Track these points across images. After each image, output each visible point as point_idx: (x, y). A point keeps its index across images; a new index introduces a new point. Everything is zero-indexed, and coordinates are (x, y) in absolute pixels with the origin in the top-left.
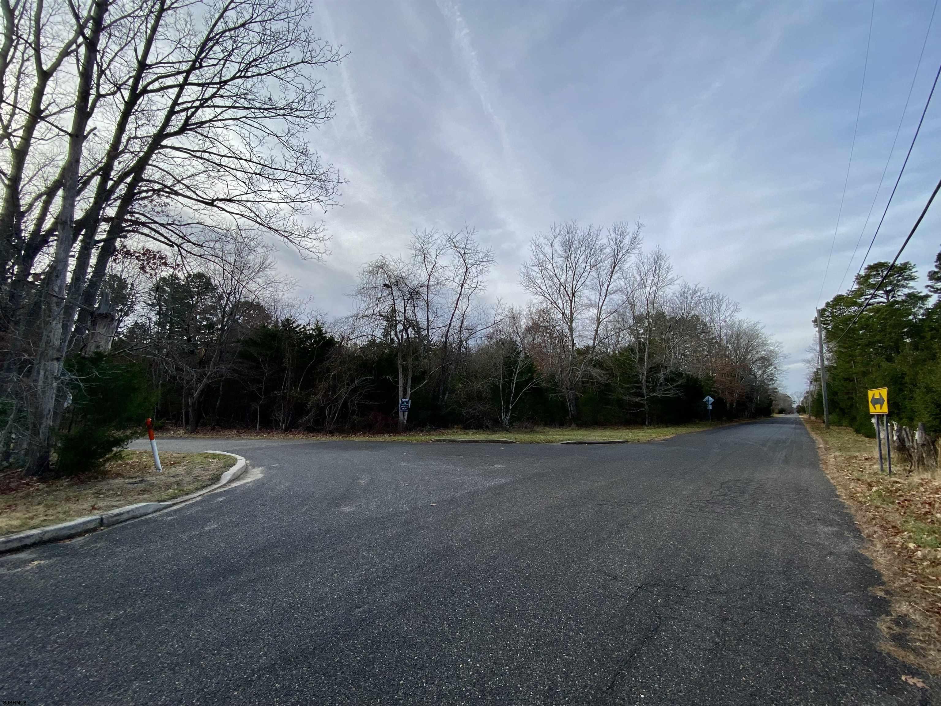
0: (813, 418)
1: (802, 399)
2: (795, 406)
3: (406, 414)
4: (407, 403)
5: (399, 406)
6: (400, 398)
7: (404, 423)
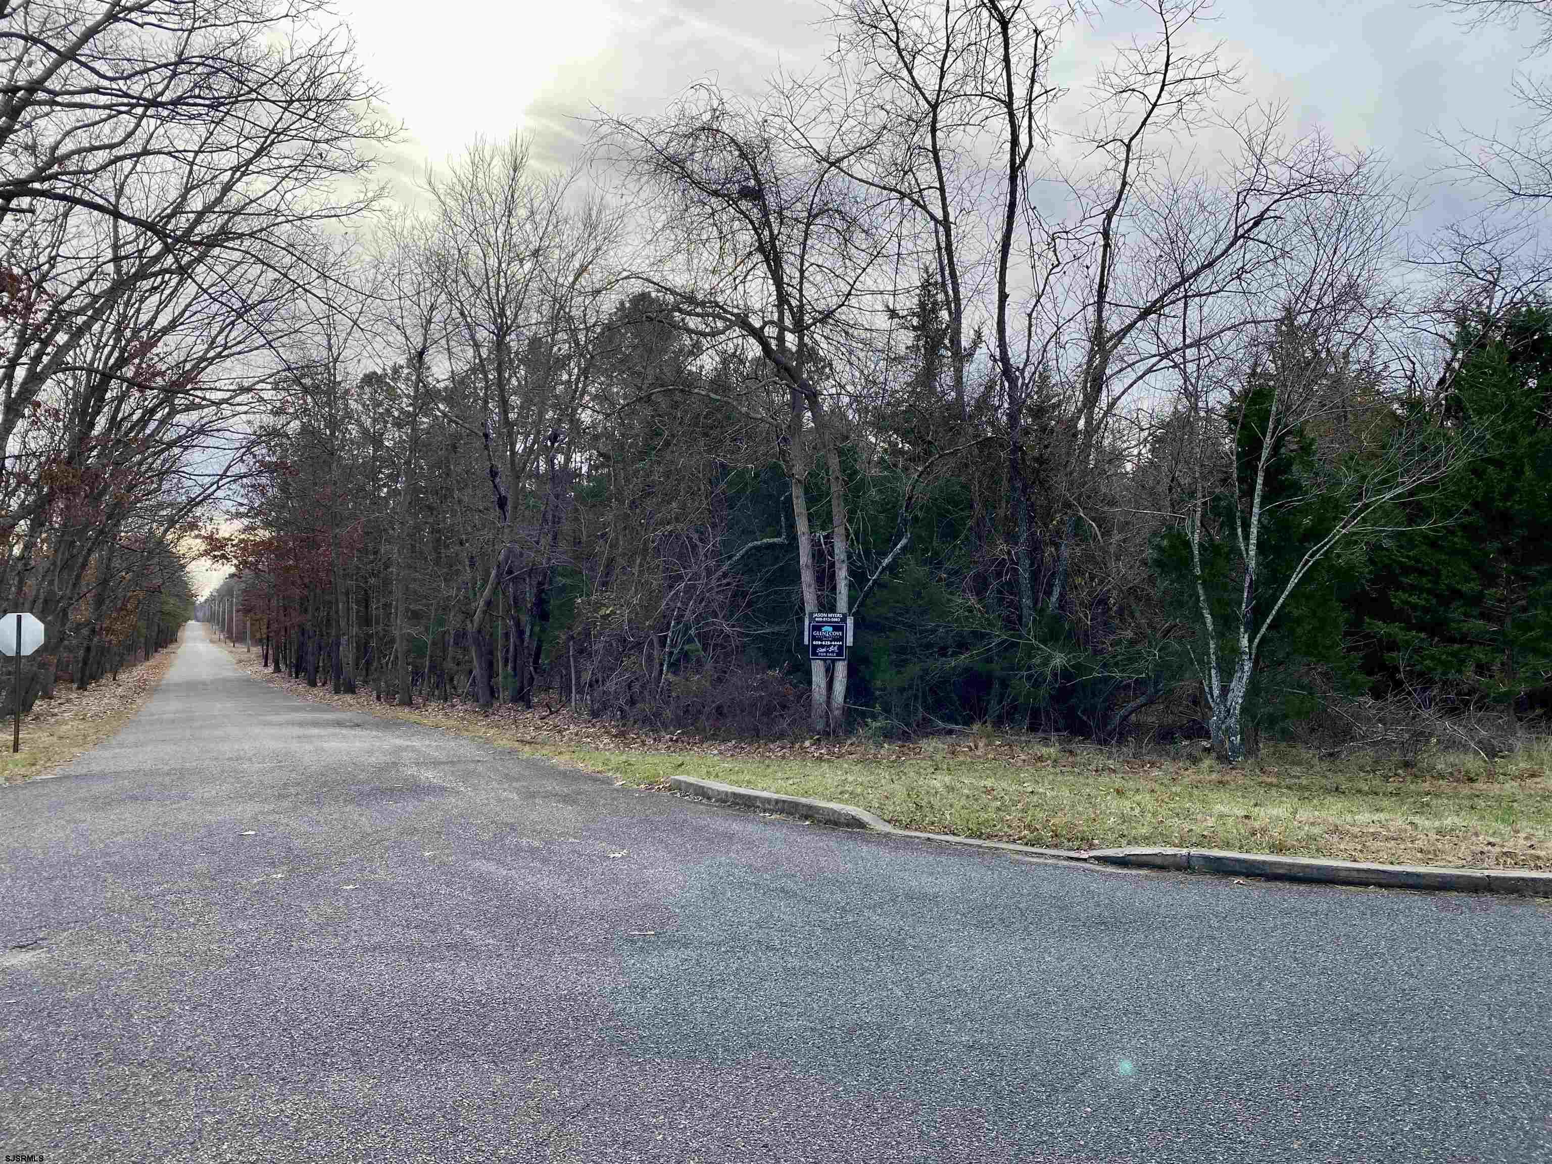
3: (841, 669)
4: (836, 628)
5: (806, 642)
6: (808, 608)
7: (834, 705)
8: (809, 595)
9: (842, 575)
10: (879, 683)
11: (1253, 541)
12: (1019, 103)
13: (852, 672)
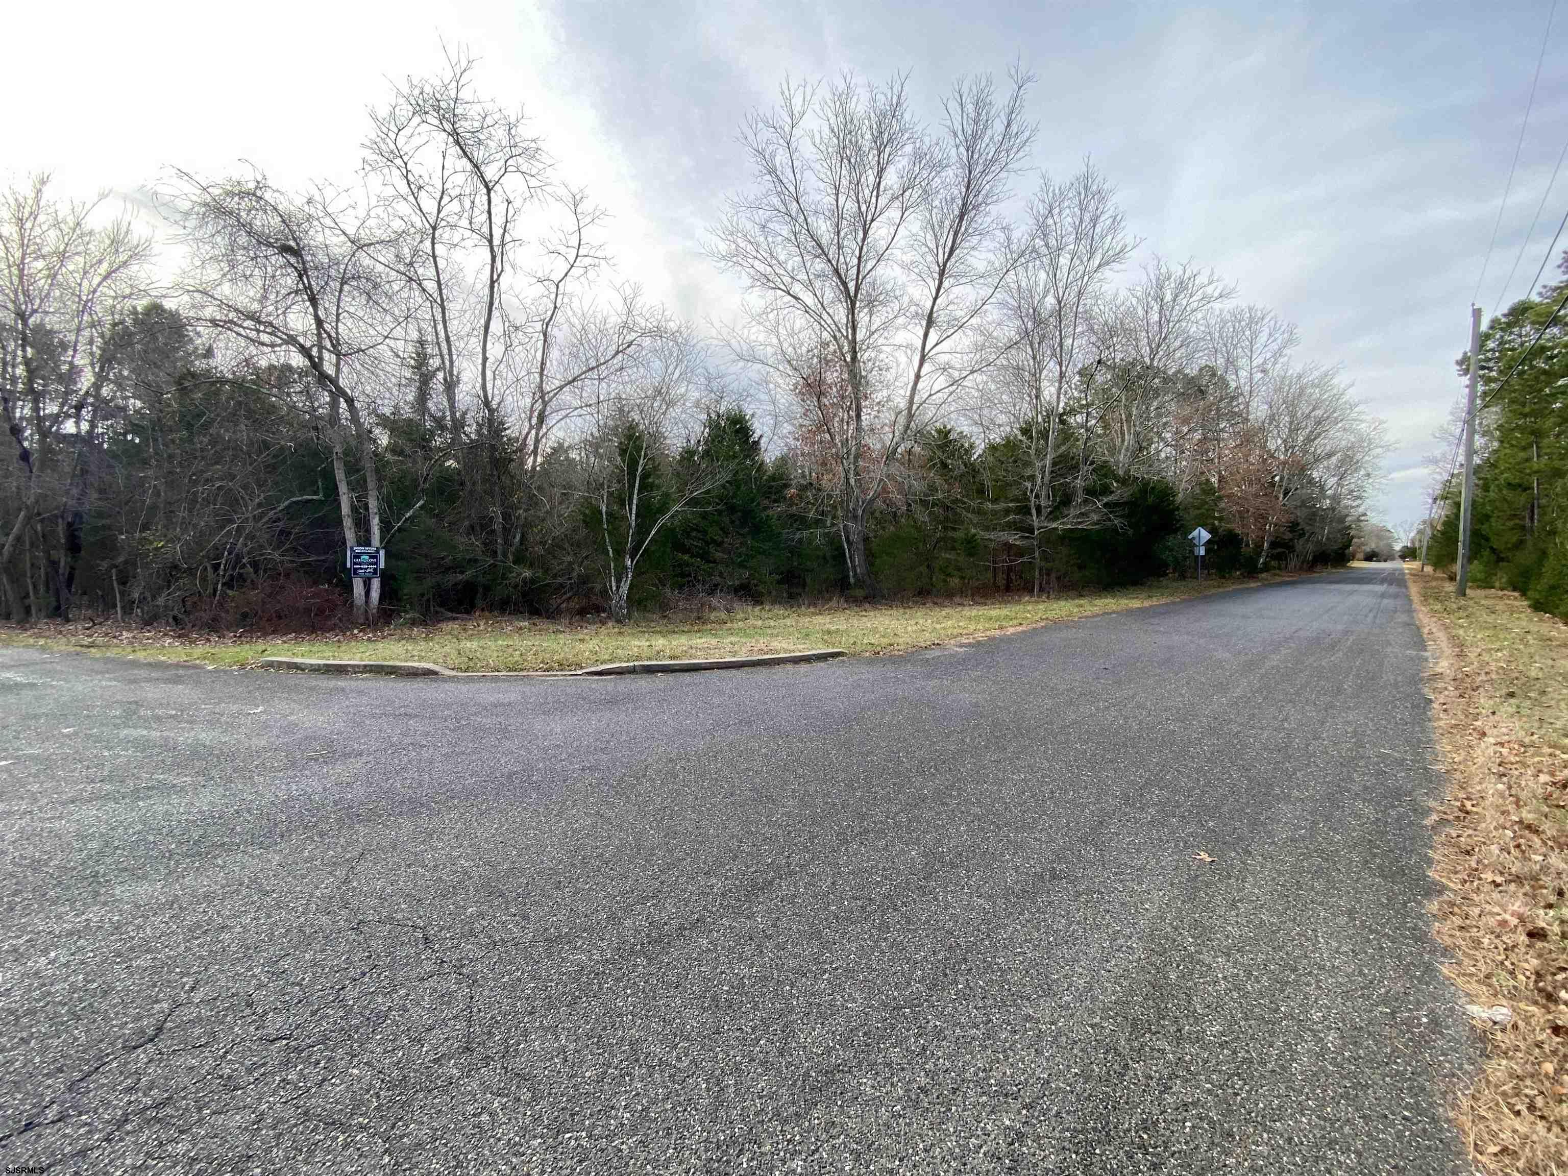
0: (1428, 569)
1: (1412, 534)
2: (1398, 547)
3: (376, 584)
4: (371, 557)
5: (348, 565)
6: (349, 544)
7: (372, 606)
8: (350, 535)
9: (375, 521)
10: (405, 591)
11: (634, 512)
12: (496, 241)
13: (383, 585)
